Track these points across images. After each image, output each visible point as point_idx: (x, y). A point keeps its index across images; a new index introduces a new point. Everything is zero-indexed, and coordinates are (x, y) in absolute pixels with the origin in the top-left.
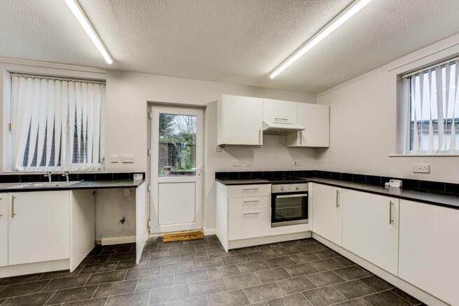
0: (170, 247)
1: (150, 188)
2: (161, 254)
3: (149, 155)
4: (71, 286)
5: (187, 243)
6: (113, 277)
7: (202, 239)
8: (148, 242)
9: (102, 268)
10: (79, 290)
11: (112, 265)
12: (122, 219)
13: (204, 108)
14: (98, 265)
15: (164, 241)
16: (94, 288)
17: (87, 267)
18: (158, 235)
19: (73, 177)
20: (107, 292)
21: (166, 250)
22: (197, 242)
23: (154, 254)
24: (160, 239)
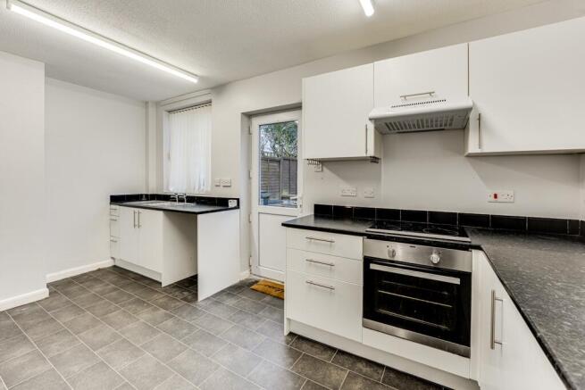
0: (247, 296)
3: (249, 177)
6: (170, 304)
9: (177, 293)
10: (142, 303)
14: (180, 289)
16: (150, 307)
17: (175, 286)
20: (146, 315)
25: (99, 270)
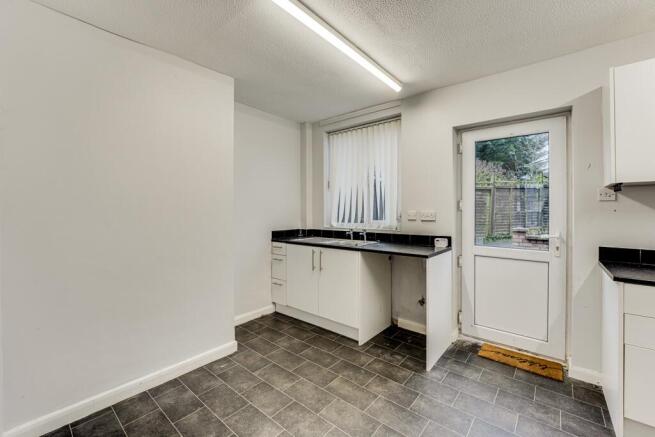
0: (487, 368)
1: (460, 261)
2: (467, 373)
3: (459, 209)
4: (354, 361)
5: (521, 374)
6: (394, 373)
7: (559, 381)
8: (455, 344)
9: (387, 356)
10: (357, 369)
11: (399, 357)
12: (420, 298)
13: (566, 112)
14: (385, 350)
15: (481, 353)
16: (371, 375)
17: (375, 346)
18: (474, 341)
19: (371, 236)
20: (380, 389)
21: (478, 371)
22: (545, 382)
23: (458, 368)
24: (475, 348)
25: (263, 317)
